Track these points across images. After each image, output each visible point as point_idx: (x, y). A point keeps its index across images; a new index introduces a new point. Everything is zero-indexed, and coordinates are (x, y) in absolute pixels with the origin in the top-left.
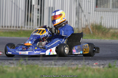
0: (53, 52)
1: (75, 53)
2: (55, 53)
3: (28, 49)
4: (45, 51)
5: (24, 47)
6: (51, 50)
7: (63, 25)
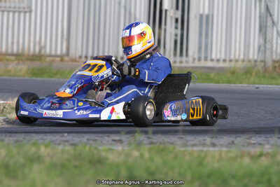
0: (119, 113)
1: (169, 119)
2: (123, 117)
3: (64, 106)
4: (99, 112)
6: (113, 109)
7: (148, 56)
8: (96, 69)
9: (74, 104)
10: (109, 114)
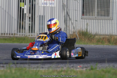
1: (73, 56)
2: (59, 57)
3: (36, 53)
5: (31, 51)
6: (56, 54)
7: (58, 32)
8: (44, 38)
9: (40, 52)
10: (54, 56)
